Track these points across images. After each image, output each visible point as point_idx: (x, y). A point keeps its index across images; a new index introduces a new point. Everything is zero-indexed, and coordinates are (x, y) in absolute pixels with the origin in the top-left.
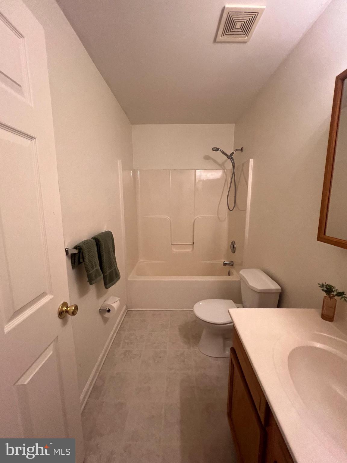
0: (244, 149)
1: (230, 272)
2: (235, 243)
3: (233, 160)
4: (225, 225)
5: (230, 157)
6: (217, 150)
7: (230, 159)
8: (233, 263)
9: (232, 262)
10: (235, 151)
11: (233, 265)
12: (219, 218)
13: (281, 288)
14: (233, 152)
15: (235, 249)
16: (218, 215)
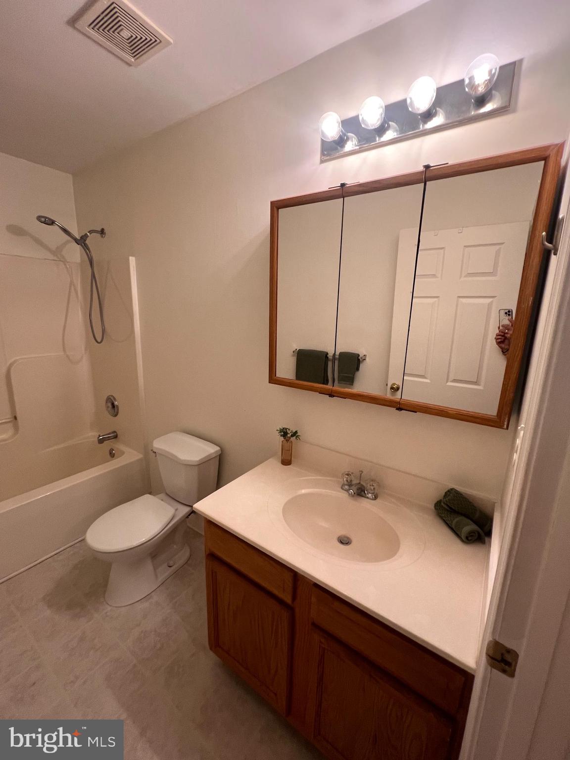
0: (106, 231)
1: (113, 450)
2: (115, 399)
3: (88, 249)
4: (84, 368)
5: (82, 241)
6: (50, 223)
7: (82, 245)
8: (116, 434)
9: (115, 432)
10: (90, 232)
11: (116, 437)
12: (68, 356)
13: (220, 447)
14: (86, 234)
15: (118, 410)
16: (64, 350)
